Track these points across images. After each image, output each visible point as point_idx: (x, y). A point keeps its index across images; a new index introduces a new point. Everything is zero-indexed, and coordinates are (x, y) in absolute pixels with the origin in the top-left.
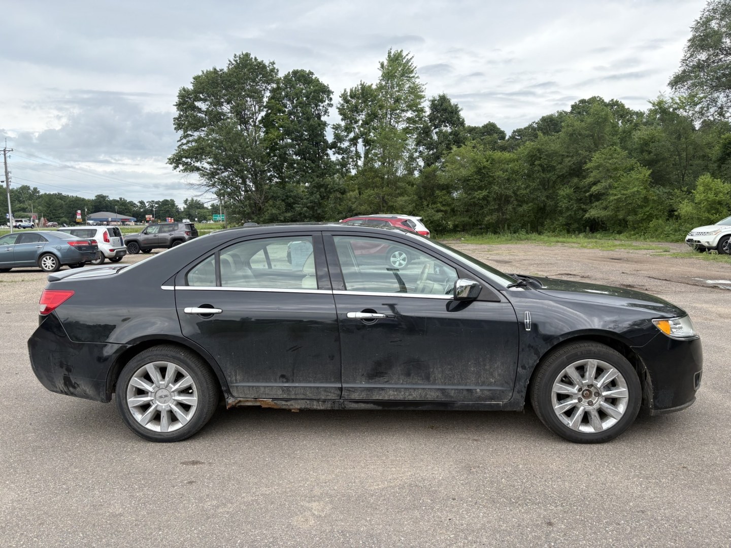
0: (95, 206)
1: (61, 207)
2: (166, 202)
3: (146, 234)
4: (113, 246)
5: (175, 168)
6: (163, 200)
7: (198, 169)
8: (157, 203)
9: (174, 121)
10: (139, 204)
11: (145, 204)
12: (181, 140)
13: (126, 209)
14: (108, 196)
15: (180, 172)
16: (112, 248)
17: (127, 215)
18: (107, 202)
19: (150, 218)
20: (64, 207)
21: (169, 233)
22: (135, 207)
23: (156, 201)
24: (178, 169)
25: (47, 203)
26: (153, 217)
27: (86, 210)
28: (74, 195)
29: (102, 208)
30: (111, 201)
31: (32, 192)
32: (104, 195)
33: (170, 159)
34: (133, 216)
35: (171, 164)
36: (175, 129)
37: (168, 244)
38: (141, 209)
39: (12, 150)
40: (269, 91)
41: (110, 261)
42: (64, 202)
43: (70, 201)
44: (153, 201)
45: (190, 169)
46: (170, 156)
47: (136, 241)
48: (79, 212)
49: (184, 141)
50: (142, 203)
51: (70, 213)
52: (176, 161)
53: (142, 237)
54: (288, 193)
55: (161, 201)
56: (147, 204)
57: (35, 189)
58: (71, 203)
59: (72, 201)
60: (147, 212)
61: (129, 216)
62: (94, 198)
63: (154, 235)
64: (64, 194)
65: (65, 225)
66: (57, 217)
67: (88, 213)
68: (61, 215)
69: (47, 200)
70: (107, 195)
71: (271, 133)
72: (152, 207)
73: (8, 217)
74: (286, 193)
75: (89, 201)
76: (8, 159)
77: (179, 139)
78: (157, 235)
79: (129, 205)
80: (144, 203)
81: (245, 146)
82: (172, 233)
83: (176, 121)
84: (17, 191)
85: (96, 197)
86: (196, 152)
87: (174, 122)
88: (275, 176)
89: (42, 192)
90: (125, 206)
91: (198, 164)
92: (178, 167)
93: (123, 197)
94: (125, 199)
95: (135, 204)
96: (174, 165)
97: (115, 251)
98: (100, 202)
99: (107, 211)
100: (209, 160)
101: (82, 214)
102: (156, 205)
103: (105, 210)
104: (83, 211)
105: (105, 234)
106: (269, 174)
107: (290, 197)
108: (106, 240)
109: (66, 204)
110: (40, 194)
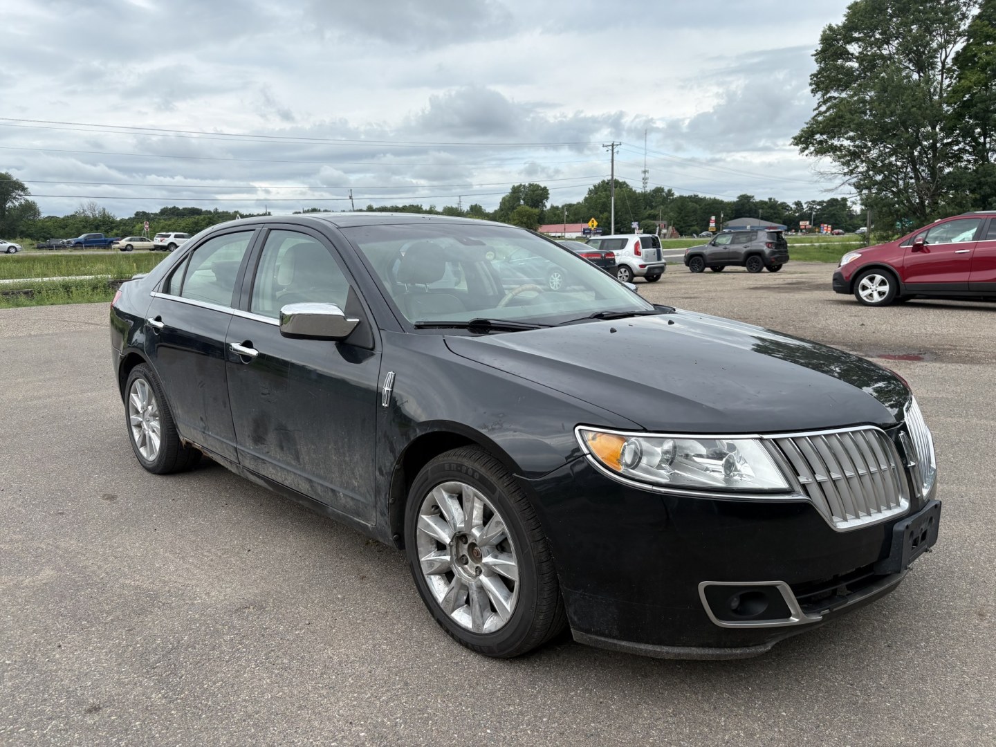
0: (737, 211)
1: (695, 211)
2: (833, 202)
3: (714, 245)
4: (645, 261)
5: (803, 150)
6: (829, 198)
7: (834, 149)
8: (820, 203)
9: (811, 79)
10: (793, 206)
11: (802, 206)
12: (819, 106)
13: (775, 213)
14: (753, 197)
15: (807, 155)
16: (643, 263)
17: (775, 222)
18: (751, 205)
19: (805, 226)
20: (699, 212)
21: (744, 245)
22: (788, 210)
23: (818, 201)
24: (807, 152)
25: (679, 208)
26: (810, 224)
27: (722, 216)
28: (712, 197)
29: (744, 213)
30: (757, 203)
31: (666, 194)
32: (749, 194)
33: (795, 138)
34: (784, 223)
35: (797, 144)
36: (813, 91)
37: (741, 260)
38: (796, 213)
39: (620, 144)
40: (977, 6)
41: (646, 281)
42: (700, 206)
43: (705, 205)
44: (814, 201)
45: (822, 150)
46: (797, 133)
47: (700, 255)
48: (713, 218)
49: (823, 108)
50: (798, 204)
51: (705, 220)
52: (804, 140)
53: (708, 250)
54: (983, 179)
55: (826, 200)
56: (805, 206)
57: (670, 191)
58: (707, 207)
59: (709, 204)
60: (804, 217)
61: (779, 223)
62: (735, 199)
63: (723, 247)
64: (701, 195)
65: (695, 235)
66: (689, 226)
67: (725, 220)
68: (694, 223)
69: (679, 204)
70: (752, 195)
71: (966, 78)
72: (811, 209)
73: (633, 227)
74: (979, 178)
75: (729, 204)
76: (615, 155)
77: (816, 106)
78: (727, 247)
79: (780, 208)
80: (801, 204)
81: (910, 106)
82: (748, 244)
83: (815, 79)
84: (649, 194)
85: (738, 198)
86: (832, 123)
87: (810, 81)
88: (968, 150)
89: (677, 194)
90: (774, 210)
91: (836, 142)
92: (807, 148)
93: (773, 197)
94: (776, 200)
95: (788, 206)
96: (800, 146)
97: (646, 268)
98: (743, 205)
99: (750, 217)
100: (852, 134)
101: (716, 222)
102: (818, 207)
103: (747, 215)
104: (718, 217)
105: (637, 244)
106: (956, 148)
107: (987, 183)
108: (637, 253)
109: (701, 208)
110: (675, 196)
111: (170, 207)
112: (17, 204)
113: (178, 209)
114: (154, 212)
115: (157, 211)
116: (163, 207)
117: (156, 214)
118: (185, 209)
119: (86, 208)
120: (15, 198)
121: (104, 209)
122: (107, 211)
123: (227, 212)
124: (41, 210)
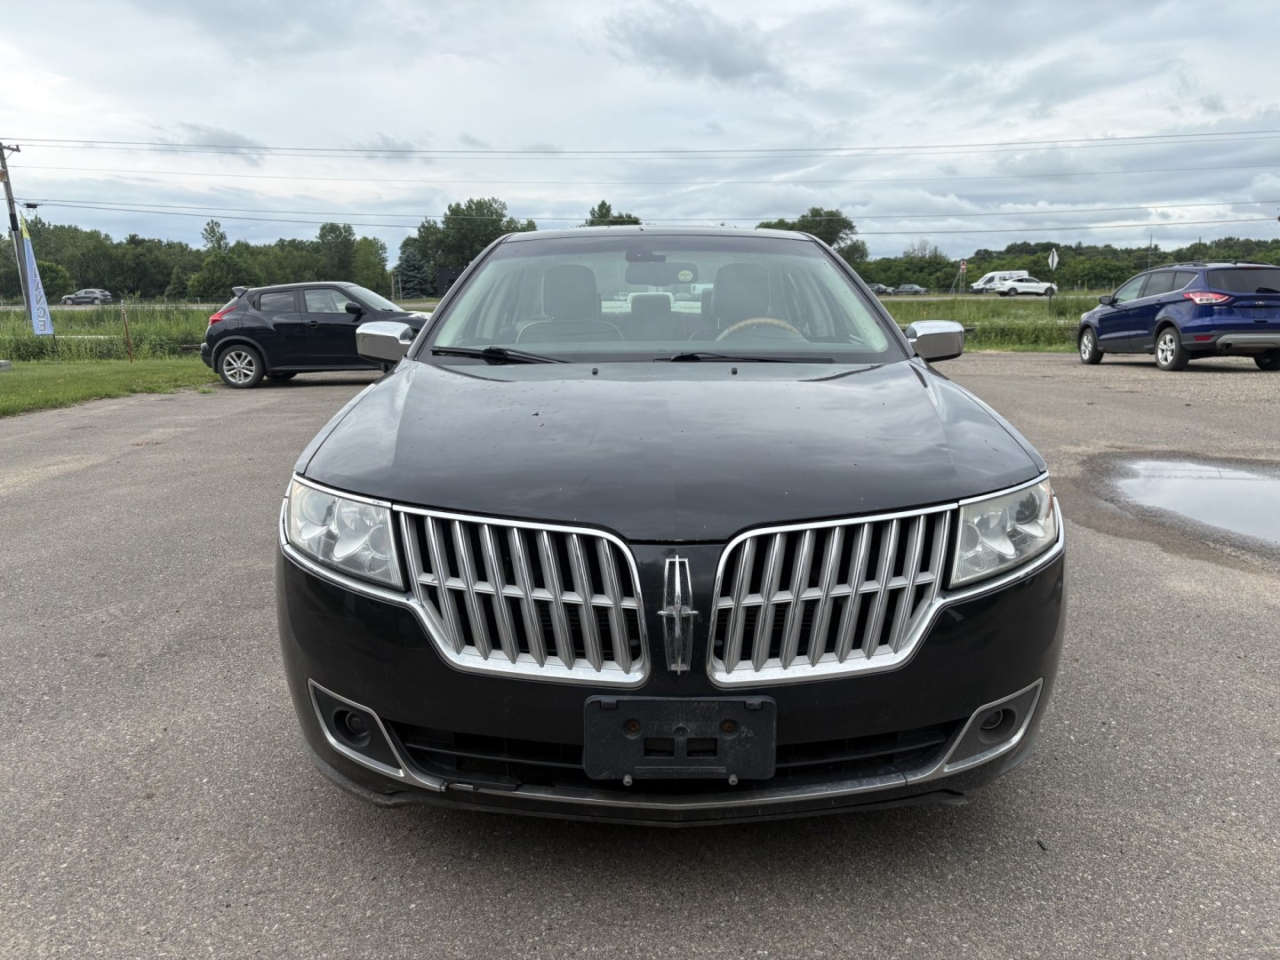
111: (1019, 242)
112: (843, 245)
113: (1029, 245)
114: (997, 250)
115: (1003, 248)
116: (1010, 243)
117: (1000, 253)
118: (1037, 245)
119: (916, 248)
120: (841, 238)
121: (936, 248)
122: (938, 250)
123: (1095, 247)
124: (869, 251)
